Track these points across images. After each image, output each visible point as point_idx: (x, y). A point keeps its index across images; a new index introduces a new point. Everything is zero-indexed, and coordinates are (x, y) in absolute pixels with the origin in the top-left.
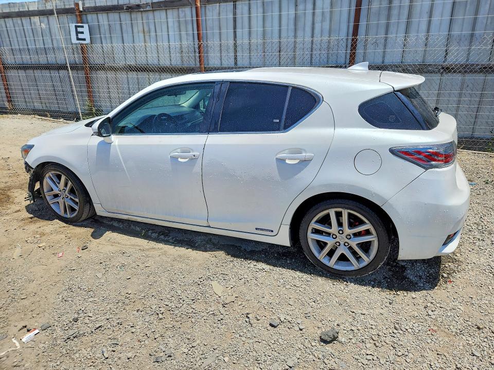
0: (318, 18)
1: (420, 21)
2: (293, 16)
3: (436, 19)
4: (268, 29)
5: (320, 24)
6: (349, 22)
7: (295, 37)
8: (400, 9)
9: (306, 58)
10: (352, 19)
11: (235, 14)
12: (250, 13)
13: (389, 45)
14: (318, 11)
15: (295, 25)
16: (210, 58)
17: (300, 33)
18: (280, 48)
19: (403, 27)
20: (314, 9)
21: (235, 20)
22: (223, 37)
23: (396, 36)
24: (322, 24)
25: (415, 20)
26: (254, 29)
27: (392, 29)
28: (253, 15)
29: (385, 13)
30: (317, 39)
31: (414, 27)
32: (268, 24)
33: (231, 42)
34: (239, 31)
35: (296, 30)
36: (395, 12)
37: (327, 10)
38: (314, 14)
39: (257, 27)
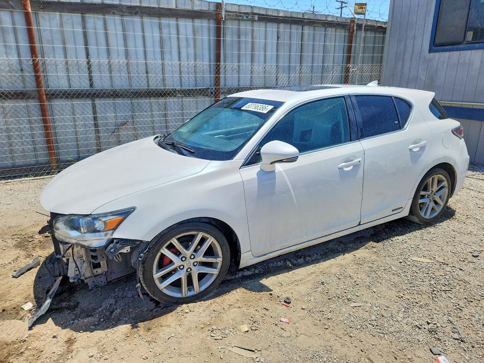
0: (183, 44)
1: (259, 54)
2: (158, 39)
3: (268, 53)
4: (131, 48)
5: (185, 49)
6: (210, 50)
7: (163, 59)
8: (246, 43)
9: (176, 80)
10: (213, 48)
11: (84, 27)
12: (106, 29)
13: (241, 72)
14: (182, 37)
15: (162, 47)
16: (50, 79)
17: (167, 56)
18: (147, 69)
19: (249, 58)
20: (178, 33)
21: (85, 35)
22: (70, 53)
23: (246, 64)
24: (187, 50)
25: (256, 53)
26: (113, 48)
27: (242, 59)
28: (111, 31)
29: (236, 45)
30: (184, 63)
31: (256, 59)
32: (130, 43)
33: (83, 60)
34: (92, 48)
35: (162, 53)
36: (243, 46)
37: (191, 36)
38: (178, 38)
39: (117, 45)
